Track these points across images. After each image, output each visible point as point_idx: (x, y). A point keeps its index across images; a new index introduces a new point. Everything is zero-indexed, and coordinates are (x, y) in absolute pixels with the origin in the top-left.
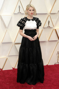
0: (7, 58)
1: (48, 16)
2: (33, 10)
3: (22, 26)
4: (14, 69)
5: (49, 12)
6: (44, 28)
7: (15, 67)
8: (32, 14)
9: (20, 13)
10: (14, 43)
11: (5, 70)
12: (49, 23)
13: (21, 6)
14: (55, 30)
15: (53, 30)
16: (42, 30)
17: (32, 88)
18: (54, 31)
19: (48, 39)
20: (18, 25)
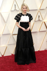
0: (7, 47)
1: (38, 11)
2: (26, 8)
3: (18, 20)
4: (12, 55)
5: (39, 8)
6: (35, 21)
7: (13, 53)
8: (25, 11)
9: (15, 10)
10: (12, 34)
11: (5, 56)
12: (39, 17)
13: (16, 5)
14: (44, 22)
15: (43, 22)
16: (34, 23)
17: (28, 69)
18: (44, 24)
19: (39, 30)
20: (15, 19)
